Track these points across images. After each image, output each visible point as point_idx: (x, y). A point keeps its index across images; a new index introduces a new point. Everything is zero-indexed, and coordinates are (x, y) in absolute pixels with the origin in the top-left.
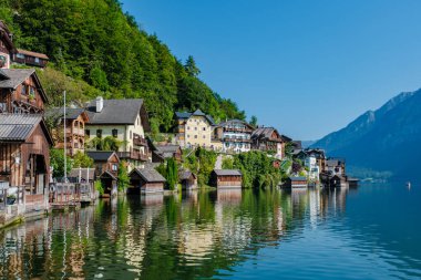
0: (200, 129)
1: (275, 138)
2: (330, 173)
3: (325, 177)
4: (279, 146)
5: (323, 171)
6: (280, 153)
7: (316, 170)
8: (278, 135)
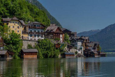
0: (16, 27)
1: (58, 31)
2: (89, 50)
3: (86, 53)
4: (61, 36)
5: (86, 49)
6: (61, 39)
7: (81, 49)
8: (60, 30)
